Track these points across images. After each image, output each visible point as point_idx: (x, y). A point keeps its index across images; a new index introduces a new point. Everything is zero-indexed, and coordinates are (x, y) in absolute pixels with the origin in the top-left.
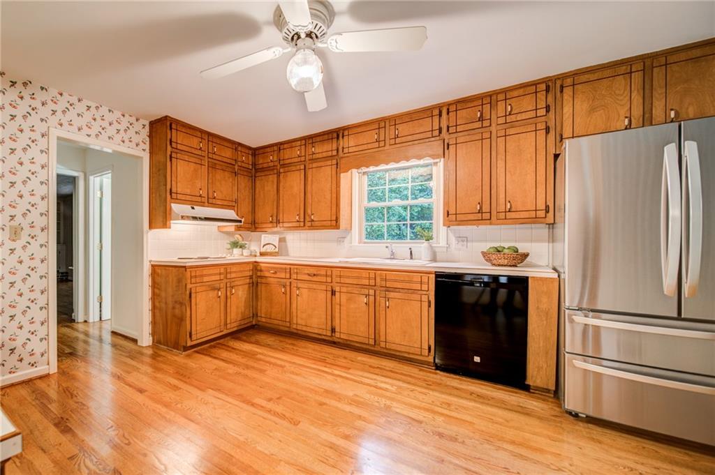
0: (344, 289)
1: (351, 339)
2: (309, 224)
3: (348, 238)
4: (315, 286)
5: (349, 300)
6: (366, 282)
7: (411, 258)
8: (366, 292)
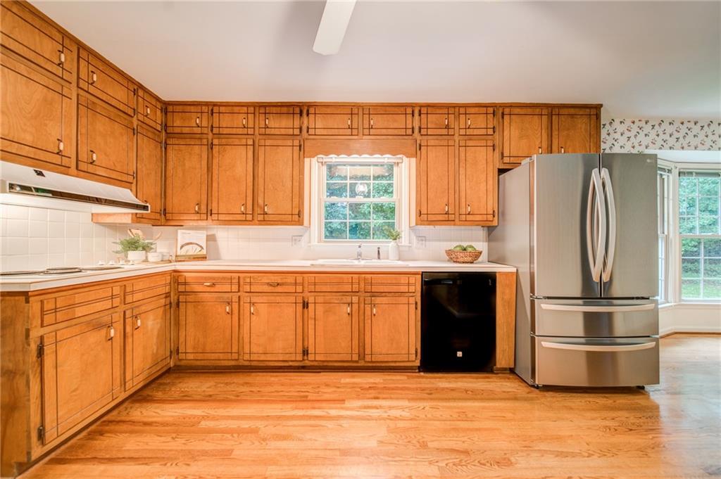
0: (320, 299)
1: (328, 359)
2: (261, 217)
3: (306, 235)
4: (278, 299)
5: (326, 312)
6: (348, 288)
7: (379, 258)
8: (349, 300)
